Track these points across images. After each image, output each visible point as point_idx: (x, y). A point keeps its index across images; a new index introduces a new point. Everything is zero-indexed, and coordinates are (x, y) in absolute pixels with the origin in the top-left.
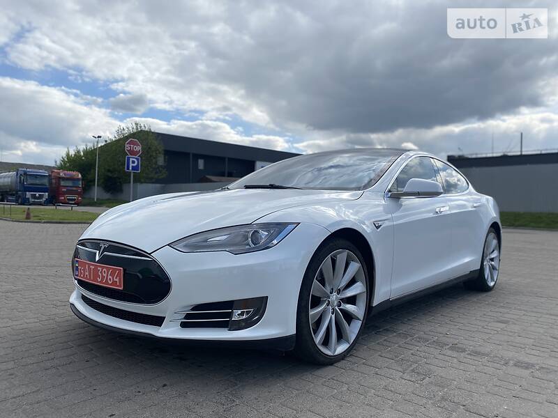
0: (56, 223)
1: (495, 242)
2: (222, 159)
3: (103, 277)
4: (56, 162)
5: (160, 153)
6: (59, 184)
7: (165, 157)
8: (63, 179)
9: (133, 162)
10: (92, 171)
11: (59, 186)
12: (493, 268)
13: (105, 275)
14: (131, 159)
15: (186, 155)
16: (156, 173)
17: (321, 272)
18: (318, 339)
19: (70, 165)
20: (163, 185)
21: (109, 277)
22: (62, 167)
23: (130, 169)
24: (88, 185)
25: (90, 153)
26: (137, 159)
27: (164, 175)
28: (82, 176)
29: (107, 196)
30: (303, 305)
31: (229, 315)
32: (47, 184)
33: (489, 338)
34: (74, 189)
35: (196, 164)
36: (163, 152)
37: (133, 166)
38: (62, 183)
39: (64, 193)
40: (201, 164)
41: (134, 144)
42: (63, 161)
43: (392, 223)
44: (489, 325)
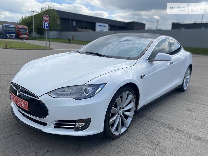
0: (17, 49)
1: (189, 72)
2: (82, 22)
3: (20, 104)
4: (18, 21)
5: (58, 19)
6: (19, 31)
7: (60, 20)
8: (21, 29)
9: (46, 25)
10: (32, 25)
11: (19, 32)
12: (187, 82)
13: (21, 103)
14: (45, 24)
15: (68, 19)
16: (57, 27)
17: (116, 103)
18: (113, 130)
19: (23, 23)
20: (59, 32)
21: (23, 104)
22: (20, 24)
23: (45, 27)
24: (31, 31)
25: (31, 18)
26: (48, 24)
27: (60, 27)
28: (28, 28)
29: (38, 36)
30: (107, 119)
31: (74, 125)
32: (15, 31)
33: (184, 121)
34: (25, 33)
35: (72, 23)
36: (59, 18)
37: (46, 27)
38: (21, 30)
39: (21, 35)
40: (74, 23)
41: (46, 17)
42: (21, 21)
43: (148, 75)
44: (184, 112)
